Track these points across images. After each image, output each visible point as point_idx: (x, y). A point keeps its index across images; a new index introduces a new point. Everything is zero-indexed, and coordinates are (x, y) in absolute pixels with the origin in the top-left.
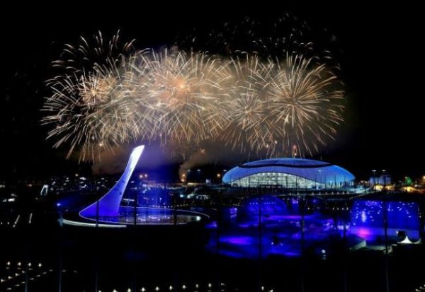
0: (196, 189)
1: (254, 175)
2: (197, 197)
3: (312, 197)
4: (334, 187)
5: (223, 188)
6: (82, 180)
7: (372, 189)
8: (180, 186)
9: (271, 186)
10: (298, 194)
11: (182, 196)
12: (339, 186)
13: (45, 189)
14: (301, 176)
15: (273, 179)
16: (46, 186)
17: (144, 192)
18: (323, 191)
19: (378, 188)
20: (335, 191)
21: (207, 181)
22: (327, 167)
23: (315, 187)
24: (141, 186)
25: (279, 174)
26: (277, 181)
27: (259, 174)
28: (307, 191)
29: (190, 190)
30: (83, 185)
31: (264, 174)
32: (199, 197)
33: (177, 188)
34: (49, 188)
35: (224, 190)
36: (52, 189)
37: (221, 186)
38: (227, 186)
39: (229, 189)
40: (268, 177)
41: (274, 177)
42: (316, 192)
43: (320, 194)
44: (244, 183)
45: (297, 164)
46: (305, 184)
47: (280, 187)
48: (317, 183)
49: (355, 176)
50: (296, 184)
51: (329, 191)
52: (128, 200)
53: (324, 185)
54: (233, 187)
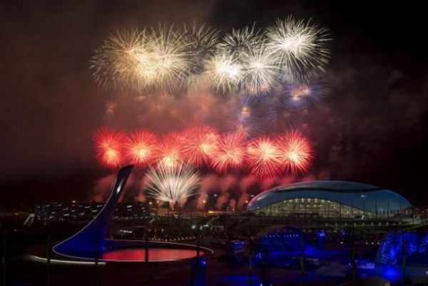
0: (213, 218)
1: (285, 201)
2: (212, 228)
4: (385, 216)
5: (245, 218)
9: (298, 214)
10: (336, 224)
11: (194, 227)
12: (391, 215)
13: (31, 218)
14: (341, 204)
15: (308, 206)
16: (32, 215)
17: (151, 222)
18: (368, 221)
20: (384, 222)
22: (375, 192)
23: (359, 217)
24: (149, 215)
25: (316, 200)
26: (311, 208)
27: (291, 201)
28: (349, 221)
29: (204, 221)
31: (297, 200)
32: (214, 228)
33: (193, 217)
34: (36, 218)
35: (247, 220)
36: (39, 218)
37: (243, 215)
38: (251, 214)
39: (253, 219)
40: (302, 203)
41: (309, 203)
42: (361, 222)
43: (363, 225)
44: (274, 211)
45: (337, 188)
46: (347, 212)
47: (315, 216)
48: (362, 212)
49: (412, 203)
50: (337, 213)
51: (376, 221)
52: (125, 232)
53: (369, 214)
54: (259, 216)
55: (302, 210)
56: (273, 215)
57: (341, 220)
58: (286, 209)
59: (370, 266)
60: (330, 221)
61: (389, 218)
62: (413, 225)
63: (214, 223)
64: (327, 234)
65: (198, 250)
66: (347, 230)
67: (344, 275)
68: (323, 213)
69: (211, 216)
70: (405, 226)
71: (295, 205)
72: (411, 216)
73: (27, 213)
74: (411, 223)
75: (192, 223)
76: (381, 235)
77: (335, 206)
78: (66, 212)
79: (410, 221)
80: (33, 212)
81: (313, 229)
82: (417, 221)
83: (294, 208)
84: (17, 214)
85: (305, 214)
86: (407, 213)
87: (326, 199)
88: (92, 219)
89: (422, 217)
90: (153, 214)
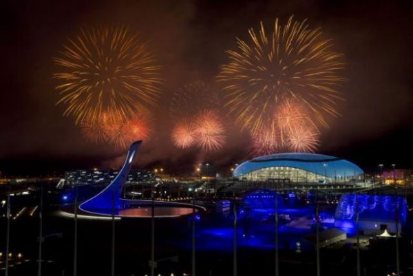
0: (206, 183)
1: (263, 169)
2: (204, 191)
3: (318, 191)
4: (343, 181)
5: (231, 182)
6: (96, 175)
7: (381, 184)
8: (193, 180)
9: (273, 179)
10: (304, 188)
11: (190, 190)
12: (347, 180)
13: (62, 182)
14: (308, 171)
15: (282, 173)
16: (63, 180)
17: (156, 186)
18: (329, 185)
19: (388, 182)
20: (341, 185)
21: (217, 175)
22: (335, 162)
23: (322, 182)
24: (154, 180)
25: (287, 168)
26: (284, 175)
27: (267, 169)
28: (314, 185)
29: (198, 185)
30: (98, 179)
31: (272, 168)
32: (206, 191)
33: (190, 182)
34: (65, 182)
35: (233, 184)
36: (68, 182)
37: (230, 180)
38: (236, 179)
39: (237, 183)
40: (277, 171)
41: (282, 171)
42: (323, 186)
43: (325, 188)
44: (254, 177)
45: (304, 158)
46: (312, 178)
47: (287, 181)
48: (324, 178)
50: (304, 178)
51: (335, 185)
52: (136, 193)
53: (330, 179)
54: (242, 181)
55: (276, 176)
56: (253, 180)
57: (307, 184)
58: (263, 175)
60: (299, 185)
61: (345, 182)
62: (365, 188)
63: (207, 186)
65: (194, 208)
66: (312, 192)
67: (309, 228)
68: (294, 179)
69: (204, 181)
70: (359, 189)
71: (270, 172)
72: (363, 181)
73: (59, 179)
74: (363, 187)
75: (189, 187)
76: (339, 196)
77: (303, 173)
78: (89, 178)
79: (362, 185)
80: (64, 178)
81: (285, 191)
82: (367, 185)
83: (270, 174)
84: (51, 179)
85: (279, 179)
86: (360, 178)
87: (296, 168)
88: (109, 182)
89: (372, 182)
90: (158, 179)
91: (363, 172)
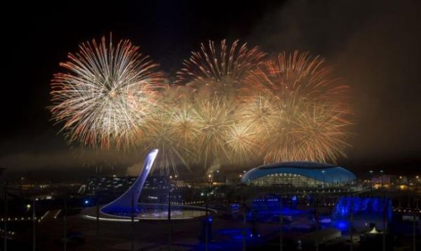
0: (217, 188)
1: (268, 176)
2: (215, 195)
4: (339, 185)
5: (239, 187)
6: (115, 181)
7: (371, 188)
8: (205, 185)
9: (278, 185)
10: (304, 192)
11: (202, 194)
12: (342, 185)
13: (83, 188)
14: (308, 177)
15: (284, 179)
16: (84, 186)
17: (171, 191)
18: (326, 189)
19: (377, 186)
20: (337, 189)
21: (227, 181)
22: (332, 169)
23: (321, 186)
24: (169, 186)
25: (290, 175)
26: (287, 181)
27: (272, 175)
28: (314, 189)
29: (210, 190)
30: (117, 184)
31: (276, 175)
32: (217, 195)
33: (202, 187)
34: (87, 188)
35: (241, 189)
36: (89, 188)
37: (238, 185)
38: (244, 185)
39: (245, 188)
40: (280, 177)
41: (285, 177)
42: (322, 190)
43: (323, 192)
44: (261, 183)
46: (312, 183)
47: (289, 186)
48: (322, 183)
49: (357, 176)
50: (305, 183)
51: (332, 189)
52: (152, 198)
53: (328, 184)
54: (250, 186)
55: (280, 181)
56: (260, 185)
57: (308, 189)
58: (268, 181)
59: (328, 221)
60: (300, 189)
61: (341, 187)
62: (358, 192)
63: (218, 191)
64: (297, 199)
65: (207, 211)
66: (312, 195)
67: (309, 227)
68: (296, 184)
69: (215, 186)
70: (352, 193)
71: (275, 178)
72: (356, 185)
73: (80, 184)
74: (356, 190)
75: (201, 192)
76: (335, 199)
77: (303, 179)
78: (110, 183)
79: (355, 189)
80: (84, 184)
81: (288, 195)
82: (360, 189)
83: (275, 180)
84: (72, 185)
85: (283, 185)
86: (353, 183)
87: (297, 174)
88: (128, 188)
89: (363, 187)
90: (172, 185)
91: (355, 178)
